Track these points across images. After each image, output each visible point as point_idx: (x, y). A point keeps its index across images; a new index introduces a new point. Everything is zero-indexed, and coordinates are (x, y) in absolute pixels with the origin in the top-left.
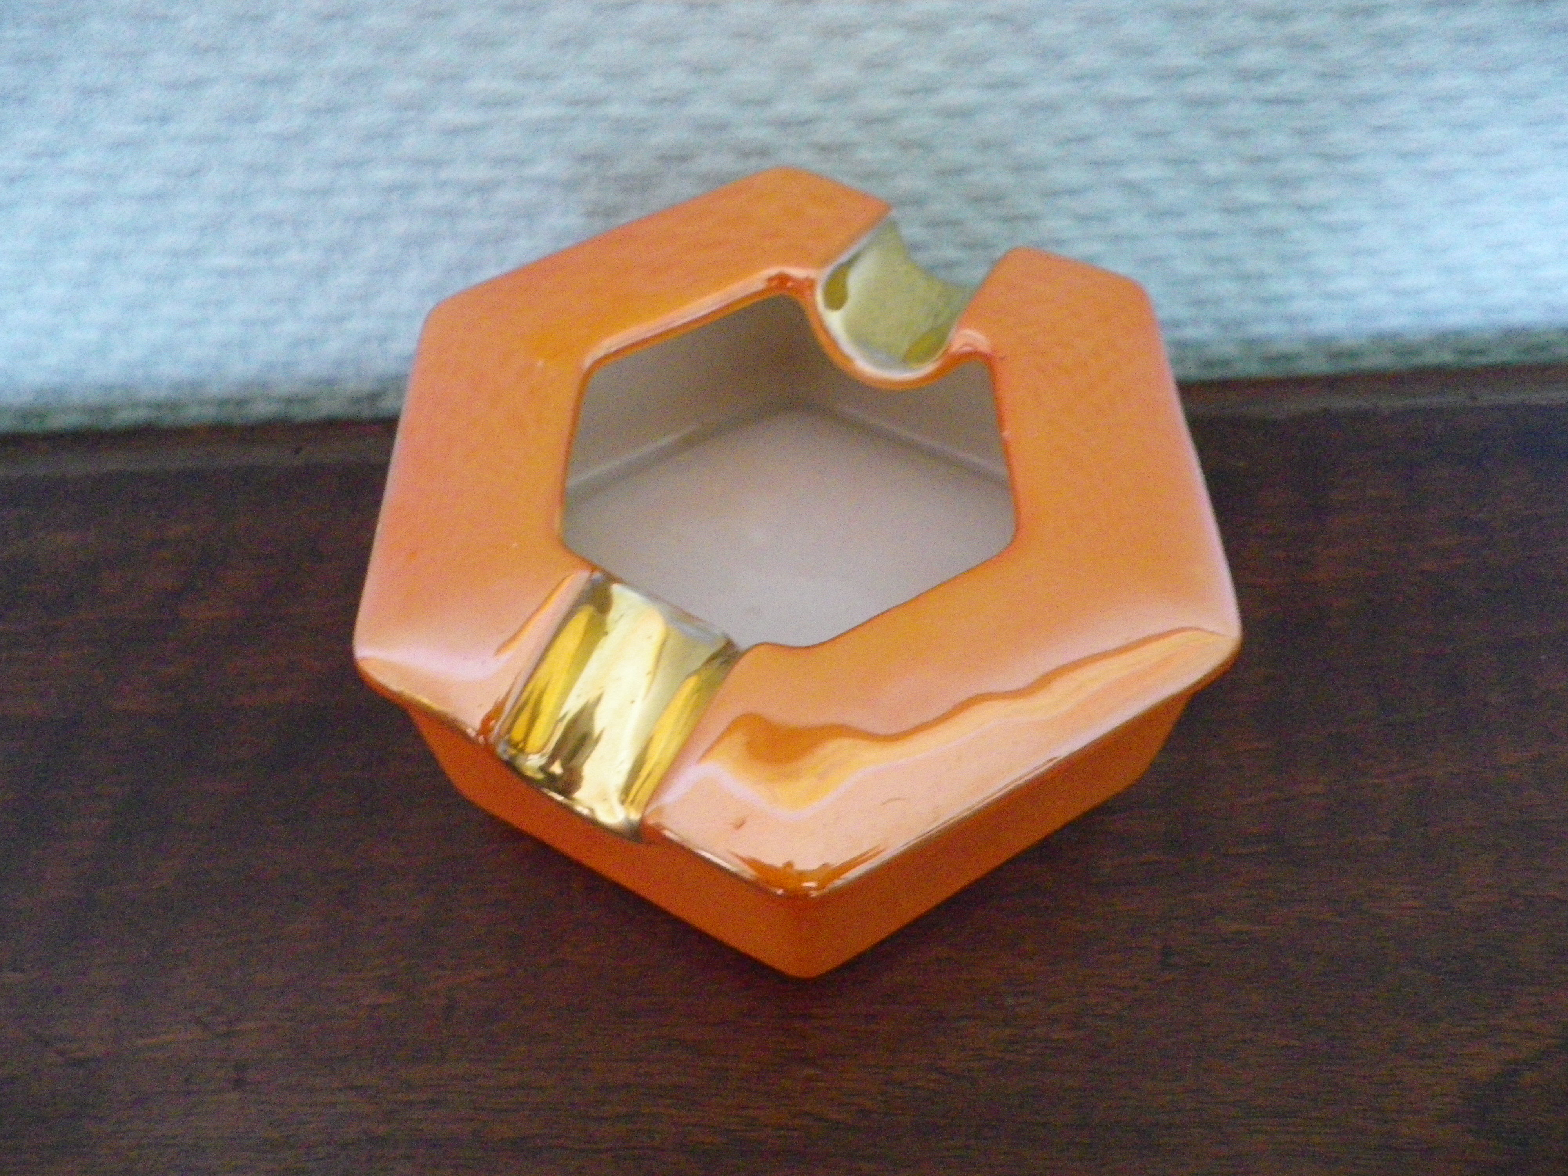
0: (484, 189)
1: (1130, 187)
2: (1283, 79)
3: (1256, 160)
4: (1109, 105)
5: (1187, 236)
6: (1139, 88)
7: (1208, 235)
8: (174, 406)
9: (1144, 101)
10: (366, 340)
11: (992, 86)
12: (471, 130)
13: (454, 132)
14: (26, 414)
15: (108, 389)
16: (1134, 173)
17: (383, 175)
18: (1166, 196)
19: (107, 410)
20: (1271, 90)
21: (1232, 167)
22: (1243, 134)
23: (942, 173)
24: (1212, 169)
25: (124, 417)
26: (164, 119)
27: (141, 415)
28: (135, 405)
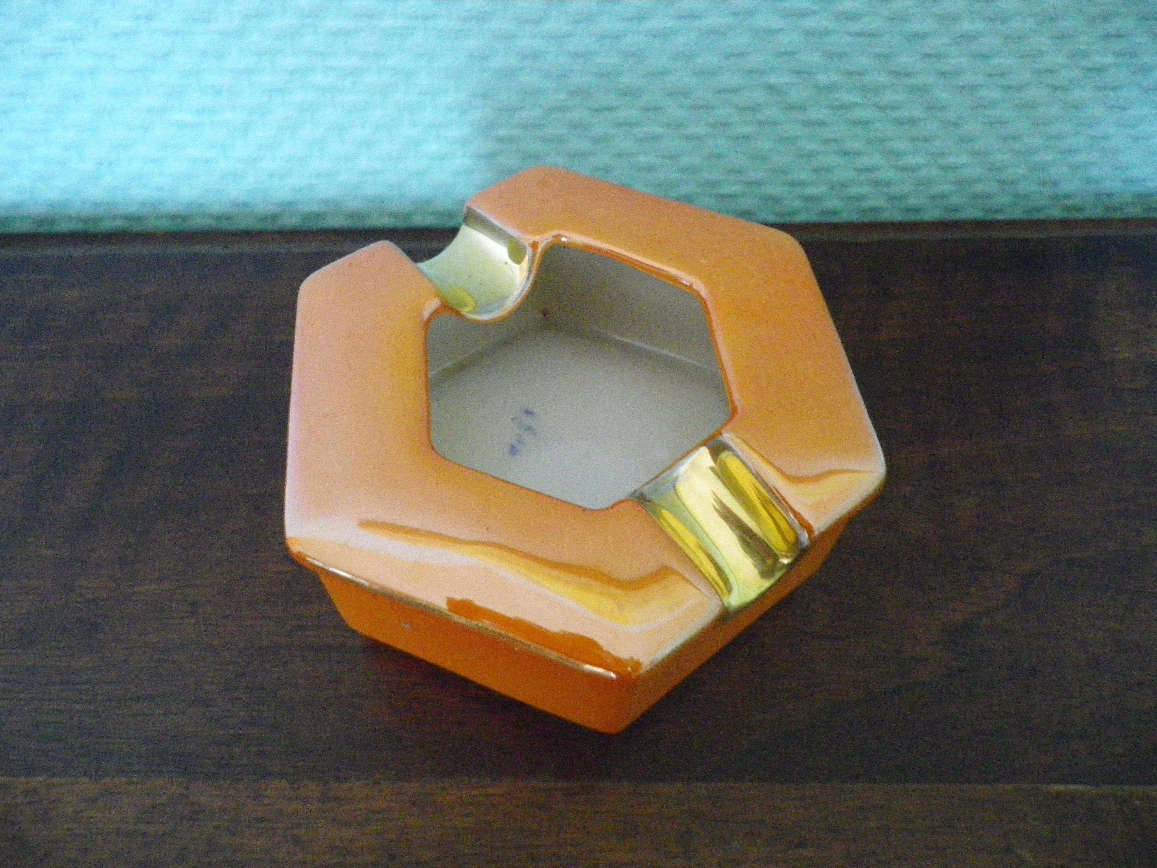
0: (355, 73)
1: (771, 89)
2: (866, 19)
3: (850, 73)
4: (757, 32)
5: (808, 124)
6: (775, 23)
7: (821, 123)
8: (139, 218)
9: (777, 31)
10: (271, 176)
11: (682, 17)
12: (347, 33)
13: (336, 34)
14: (40, 221)
15: (97, 205)
16: (773, 79)
17: (289, 61)
18: (794, 96)
19: (96, 220)
20: (856, 27)
21: (835, 77)
22: (841, 55)
23: (649, 74)
24: (822, 78)
25: (107, 225)
26: (149, 17)
27: (119, 224)
28: (114, 218)
